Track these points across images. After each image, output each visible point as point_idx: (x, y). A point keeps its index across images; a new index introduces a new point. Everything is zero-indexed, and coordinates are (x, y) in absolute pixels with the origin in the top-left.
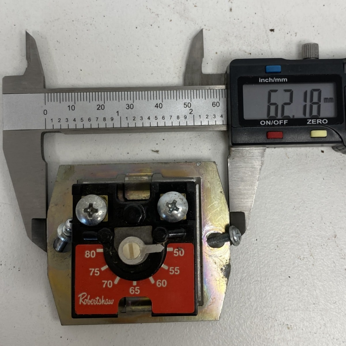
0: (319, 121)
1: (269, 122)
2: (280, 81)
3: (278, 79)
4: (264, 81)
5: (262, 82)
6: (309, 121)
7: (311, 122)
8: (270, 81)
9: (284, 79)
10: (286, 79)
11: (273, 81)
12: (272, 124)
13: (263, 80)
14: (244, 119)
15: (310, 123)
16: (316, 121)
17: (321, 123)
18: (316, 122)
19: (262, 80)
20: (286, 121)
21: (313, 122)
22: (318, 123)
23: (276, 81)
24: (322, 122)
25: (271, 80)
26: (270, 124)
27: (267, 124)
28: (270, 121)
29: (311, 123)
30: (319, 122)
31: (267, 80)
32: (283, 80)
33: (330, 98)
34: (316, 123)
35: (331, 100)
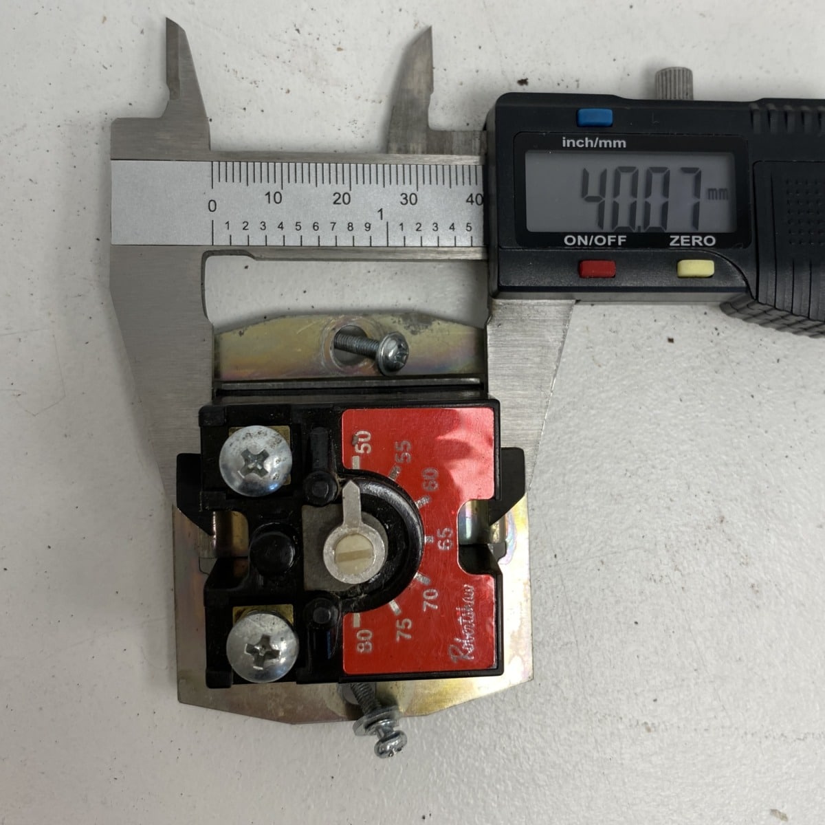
0: (697, 240)
1: (584, 239)
2: (610, 146)
3: (605, 142)
4: (574, 146)
5: (568, 146)
6: (673, 239)
7: (679, 241)
8: (587, 145)
9: (620, 142)
10: (624, 142)
11: (595, 146)
12: (590, 244)
13: (571, 143)
14: (527, 230)
15: (676, 242)
16: (691, 239)
17: (701, 244)
18: (691, 242)
19: (569, 141)
20: (622, 238)
21: (682, 241)
22: (694, 244)
23: (600, 146)
24: (702, 242)
25: (589, 143)
26: (586, 243)
27: (579, 244)
28: (586, 237)
29: (678, 245)
30: (696, 243)
31: (581, 143)
32: (617, 144)
33: (721, 190)
34: (689, 245)
35: (722, 193)
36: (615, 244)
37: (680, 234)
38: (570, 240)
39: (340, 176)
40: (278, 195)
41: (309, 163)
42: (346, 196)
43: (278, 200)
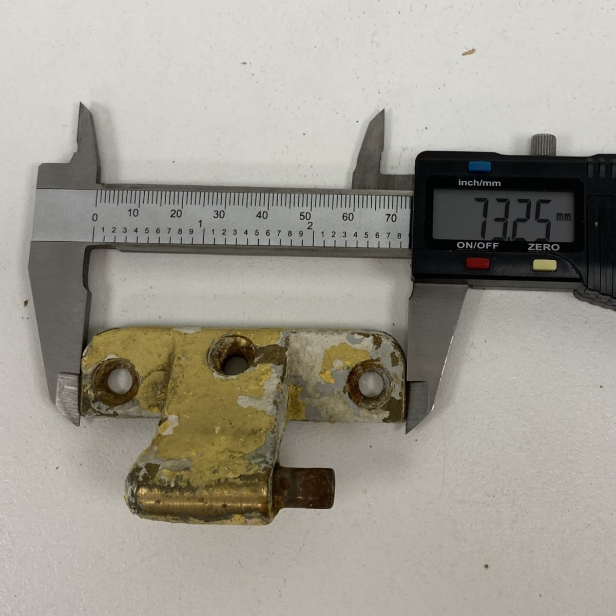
0: (546, 247)
1: (470, 244)
2: (490, 185)
3: (487, 183)
4: (466, 185)
5: (462, 184)
6: (531, 245)
7: (534, 247)
8: (475, 185)
9: (497, 183)
10: (500, 183)
11: (480, 185)
12: (474, 247)
13: (464, 183)
14: (433, 238)
15: (532, 248)
16: (542, 246)
17: (549, 249)
18: (542, 248)
19: (462, 182)
20: (496, 245)
21: (537, 247)
22: (544, 249)
23: (484, 185)
24: (550, 248)
25: (476, 183)
26: (471, 247)
27: (467, 247)
28: (472, 243)
29: (534, 249)
30: (546, 249)
31: (470, 183)
32: (495, 184)
33: (566, 214)
34: (541, 250)
35: (566, 216)
36: (491, 248)
37: (535, 243)
38: (461, 245)
39: (176, 200)
40: (136, 211)
41: (157, 191)
42: (179, 212)
43: (136, 215)
